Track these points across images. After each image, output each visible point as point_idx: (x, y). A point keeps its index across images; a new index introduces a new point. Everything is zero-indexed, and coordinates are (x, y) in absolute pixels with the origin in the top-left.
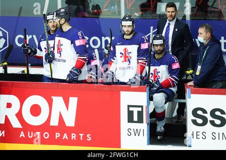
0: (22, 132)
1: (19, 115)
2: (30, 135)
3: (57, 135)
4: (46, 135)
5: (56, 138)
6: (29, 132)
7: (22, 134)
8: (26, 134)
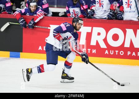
0: (107, 51)
1: (105, 40)
2: (112, 53)
3: (129, 53)
4: (122, 53)
5: (128, 55)
6: (111, 51)
7: (107, 52)
8: (109, 52)
